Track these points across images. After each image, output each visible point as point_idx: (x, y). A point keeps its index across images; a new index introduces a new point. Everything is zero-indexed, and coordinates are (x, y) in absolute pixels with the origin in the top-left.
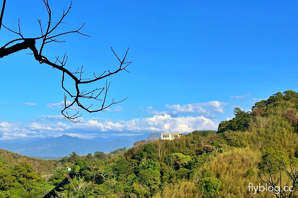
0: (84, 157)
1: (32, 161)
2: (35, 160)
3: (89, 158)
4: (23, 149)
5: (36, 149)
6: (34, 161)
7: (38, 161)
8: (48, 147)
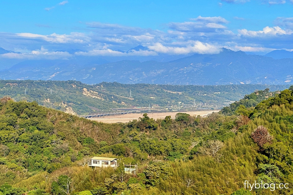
0: (160, 121)
1: (91, 126)
2: (94, 124)
3: (167, 122)
4: (162, 71)
5: (180, 71)
6: (93, 126)
7: (99, 125)
8: (197, 68)
